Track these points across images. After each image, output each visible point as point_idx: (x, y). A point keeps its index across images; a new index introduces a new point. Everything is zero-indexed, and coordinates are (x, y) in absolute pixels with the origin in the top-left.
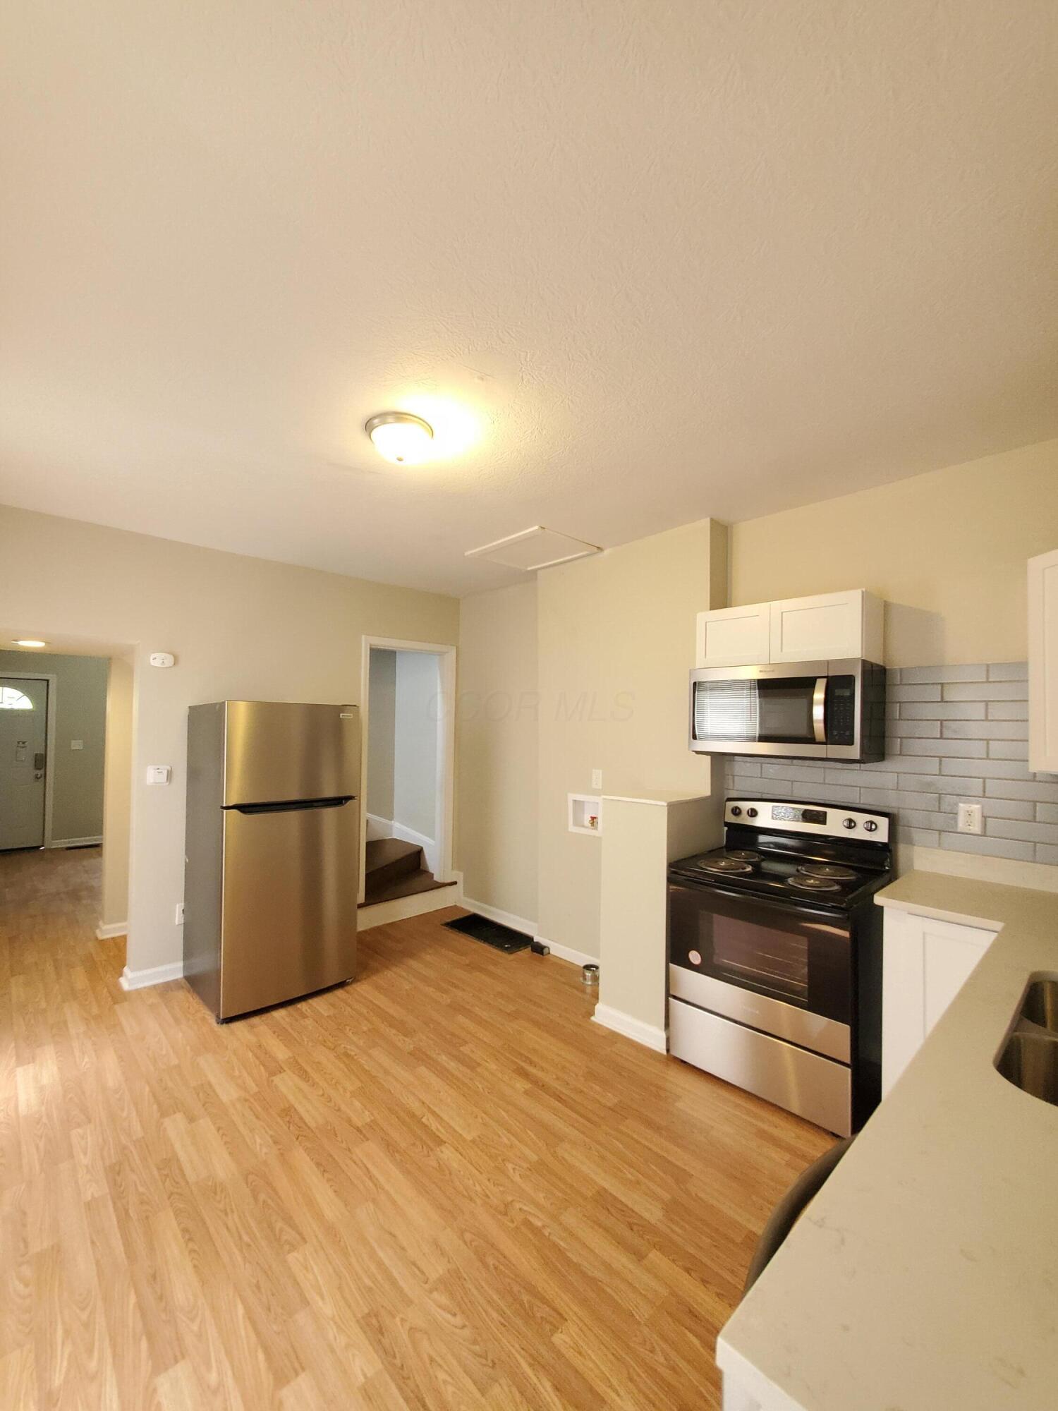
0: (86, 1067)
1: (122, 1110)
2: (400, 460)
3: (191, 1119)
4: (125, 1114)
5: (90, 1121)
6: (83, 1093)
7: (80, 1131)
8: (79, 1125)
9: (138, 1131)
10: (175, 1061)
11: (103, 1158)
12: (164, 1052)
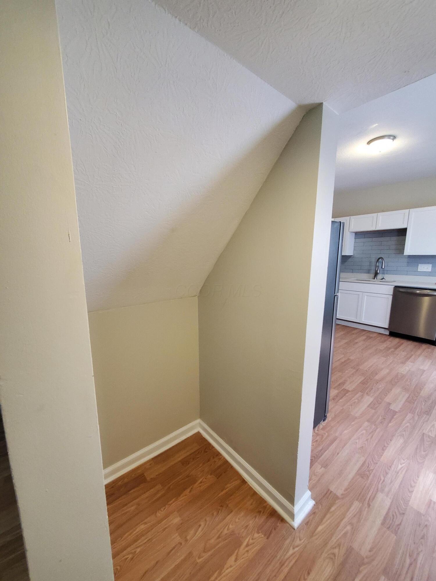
0: (404, 462)
1: (407, 427)
2: (380, 152)
3: (389, 404)
4: (408, 424)
5: (424, 434)
6: (417, 449)
7: (430, 434)
8: (429, 436)
9: (409, 416)
10: (366, 424)
11: (428, 419)
12: (364, 431)
